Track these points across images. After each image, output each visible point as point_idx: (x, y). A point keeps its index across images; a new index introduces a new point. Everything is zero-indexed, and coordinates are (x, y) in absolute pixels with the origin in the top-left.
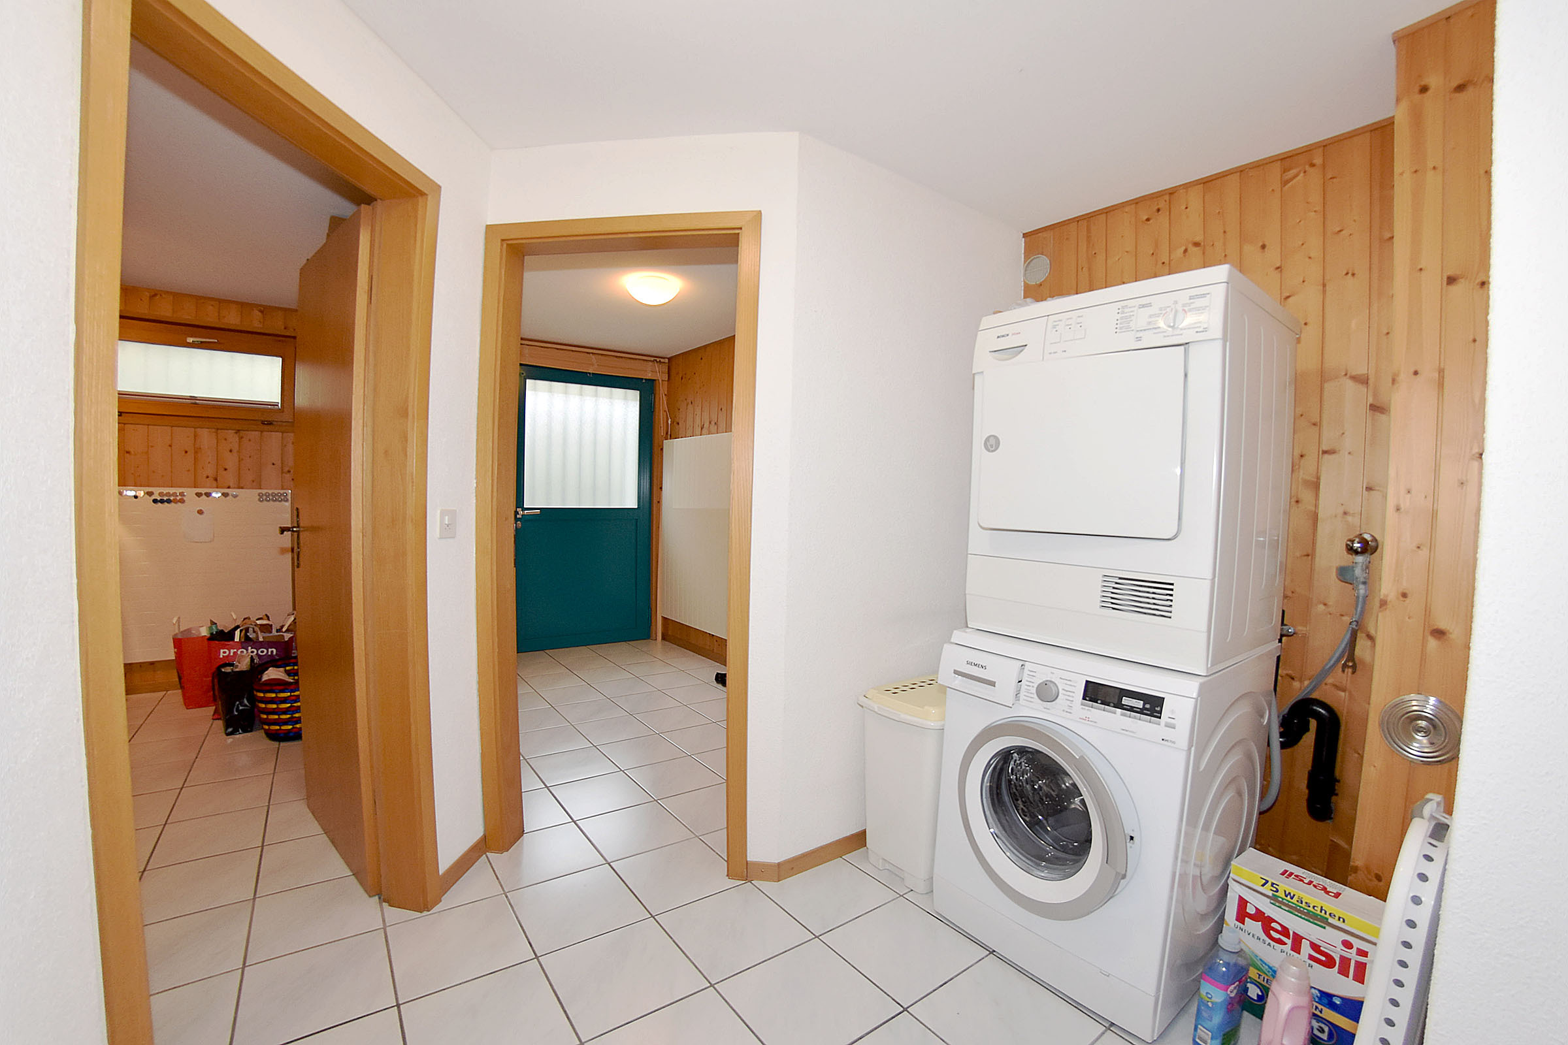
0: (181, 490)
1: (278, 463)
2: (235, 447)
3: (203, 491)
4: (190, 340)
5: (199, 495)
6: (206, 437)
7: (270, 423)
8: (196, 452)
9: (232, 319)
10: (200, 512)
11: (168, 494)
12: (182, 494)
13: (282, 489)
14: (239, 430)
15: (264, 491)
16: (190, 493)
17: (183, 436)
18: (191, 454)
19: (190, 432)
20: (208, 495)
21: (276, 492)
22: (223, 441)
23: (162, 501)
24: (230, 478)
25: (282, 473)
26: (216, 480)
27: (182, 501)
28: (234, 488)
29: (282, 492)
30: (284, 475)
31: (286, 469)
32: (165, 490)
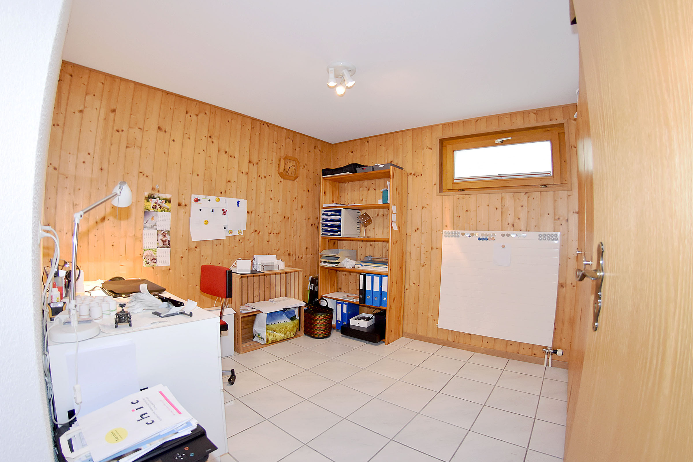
0: (494, 232)
1: (552, 213)
2: (525, 203)
3: (505, 233)
4: (499, 140)
5: (503, 235)
6: (508, 197)
7: (546, 186)
8: (502, 209)
9: (519, 123)
10: (503, 246)
11: (486, 235)
12: (494, 235)
13: (554, 232)
14: (527, 192)
15: (542, 233)
16: (498, 234)
17: (495, 198)
18: (499, 210)
19: (498, 196)
20: (508, 235)
21: (550, 233)
22: (518, 200)
23: (483, 239)
24: (522, 224)
25: (554, 220)
26: (513, 226)
27: (493, 239)
28: (524, 231)
29: (554, 233)
30: (556, 221)
31: (557, 218)
32: (485, 232)
